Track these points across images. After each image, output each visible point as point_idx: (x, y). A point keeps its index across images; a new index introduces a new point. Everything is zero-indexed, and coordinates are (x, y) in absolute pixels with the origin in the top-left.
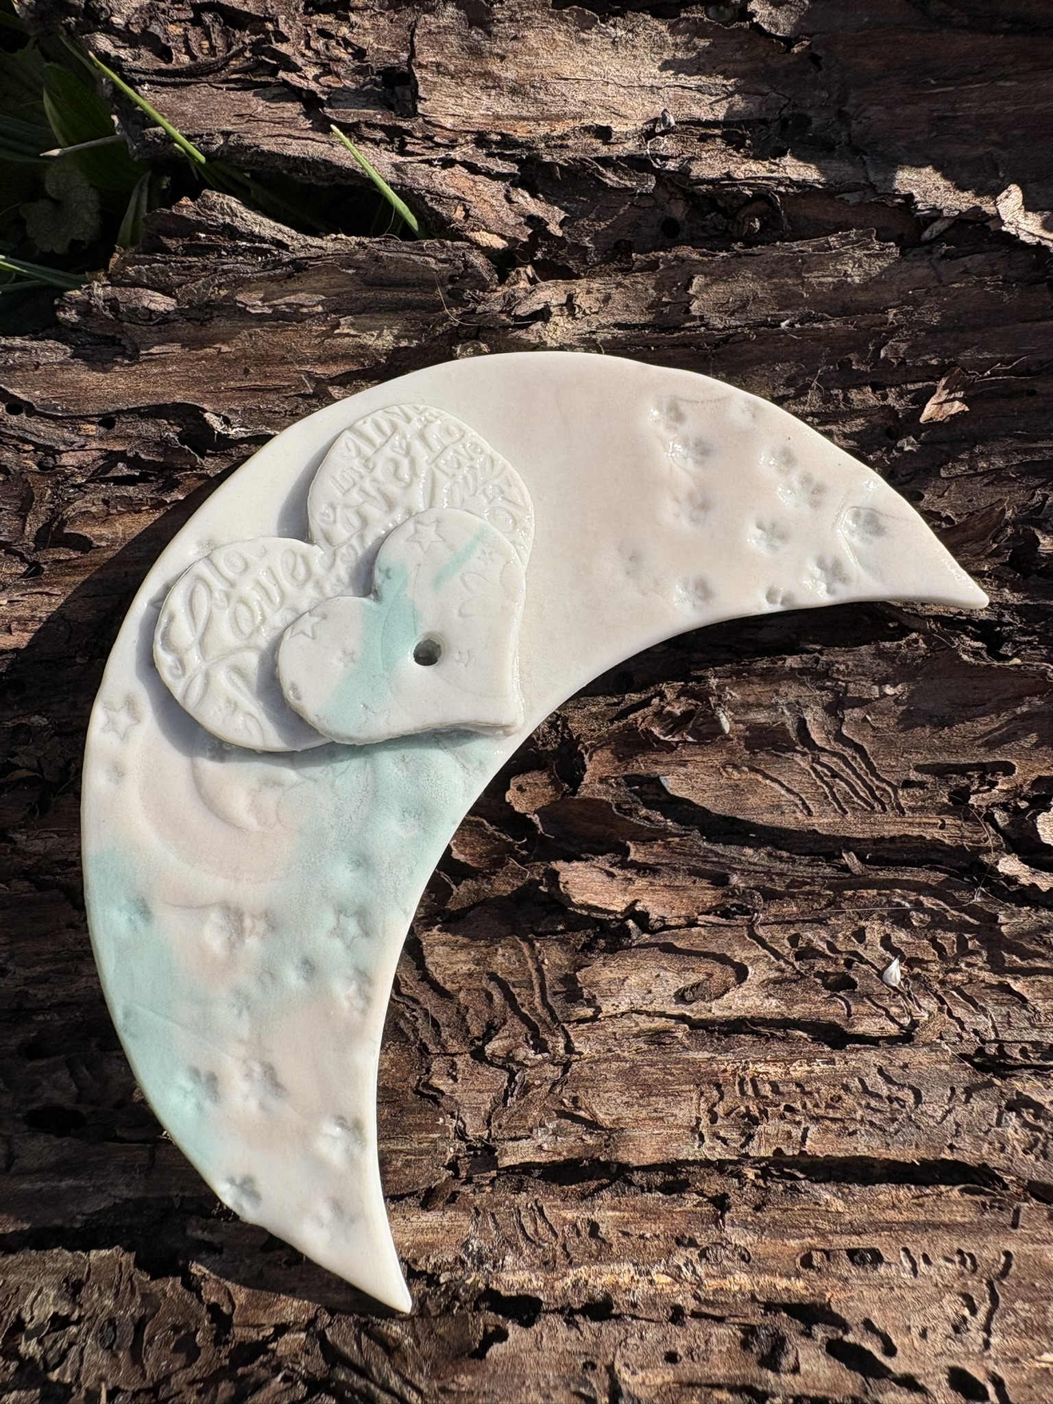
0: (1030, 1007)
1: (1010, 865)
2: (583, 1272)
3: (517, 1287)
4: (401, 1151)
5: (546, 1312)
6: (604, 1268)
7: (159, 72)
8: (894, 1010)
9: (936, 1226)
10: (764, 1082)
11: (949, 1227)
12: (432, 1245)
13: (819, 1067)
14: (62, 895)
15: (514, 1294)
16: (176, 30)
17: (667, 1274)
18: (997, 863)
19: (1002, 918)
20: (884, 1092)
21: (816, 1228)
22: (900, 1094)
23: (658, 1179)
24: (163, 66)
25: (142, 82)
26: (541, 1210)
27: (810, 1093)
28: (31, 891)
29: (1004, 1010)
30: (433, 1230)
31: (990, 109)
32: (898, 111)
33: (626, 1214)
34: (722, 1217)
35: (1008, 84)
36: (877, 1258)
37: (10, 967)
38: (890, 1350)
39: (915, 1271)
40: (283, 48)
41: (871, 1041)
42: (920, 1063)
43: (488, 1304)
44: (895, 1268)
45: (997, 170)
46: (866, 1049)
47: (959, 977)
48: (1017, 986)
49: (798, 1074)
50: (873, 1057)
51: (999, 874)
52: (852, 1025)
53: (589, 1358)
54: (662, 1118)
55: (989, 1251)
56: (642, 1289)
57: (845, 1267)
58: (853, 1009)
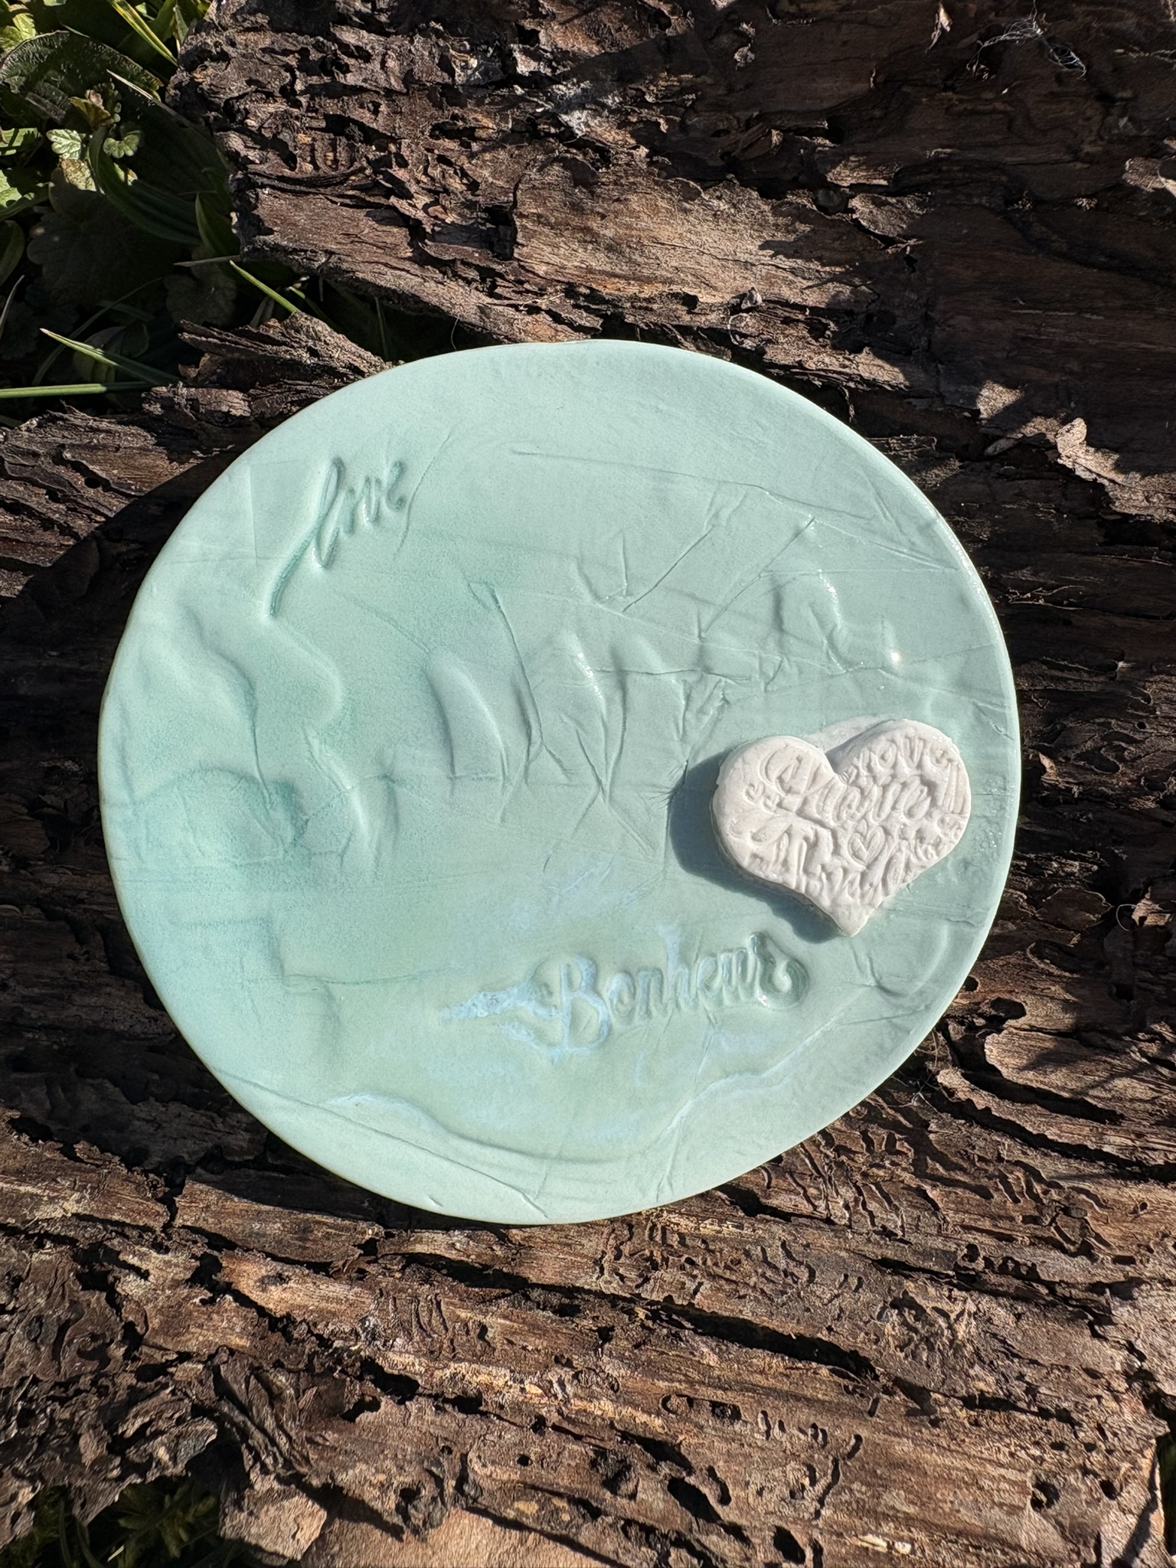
0: (940, 1216)
1: (950, 1078)
2: (463, 1367)
3: (400, 1367)
4: (325, 1224)
5: (420, 1395)
6: (483, 1368)
7: (282, 179)
8: (812, 1191)
9: (797, 1398)
10: (673, 1232)
11: (810, 1402)
12: (334, 1314)
13: (728, 1229)
14: (68, 928)
15: (396, 1372)
16: (304, 138)
17: (539, 1386)
18: (938, 1073)
19: (933, 1127)
20: (782, 1264)
21: (685, 1375)
22: (795, 1271)
23: (555, 1299)
24: (287, 172)
25: (263, 186)
26: (438, 1304)
27: (713, 1252)
28: (39, 919)
29: (916, 1213)
30: (339, 1301)
31: (1073, 338)
32: (983, 324)
33: (516, 1325)
34: (602, 1346)
35: (1095, 317)
36: (736, 1415)
37: (11, 983)
38: (725, 1499)
39: (768, 1433)
40: (400, 173)
41: (785, 1217)
42: (823, 1246)
43: (372, 1377)
44: (751, 1428)
45: (1070, 401)
46: (775, 1222)
47: (881, 1173)
48: (932, 1194)
49: (706, 1232)
50: (779, 1231)
51: (937, 1084)
52: (768, 1197)
53: (448, 1443)
54: (569, 1245)
55: (842, 1432)
56: (513, 1394)
57: (704, 1417)
58: (774, 1182)
